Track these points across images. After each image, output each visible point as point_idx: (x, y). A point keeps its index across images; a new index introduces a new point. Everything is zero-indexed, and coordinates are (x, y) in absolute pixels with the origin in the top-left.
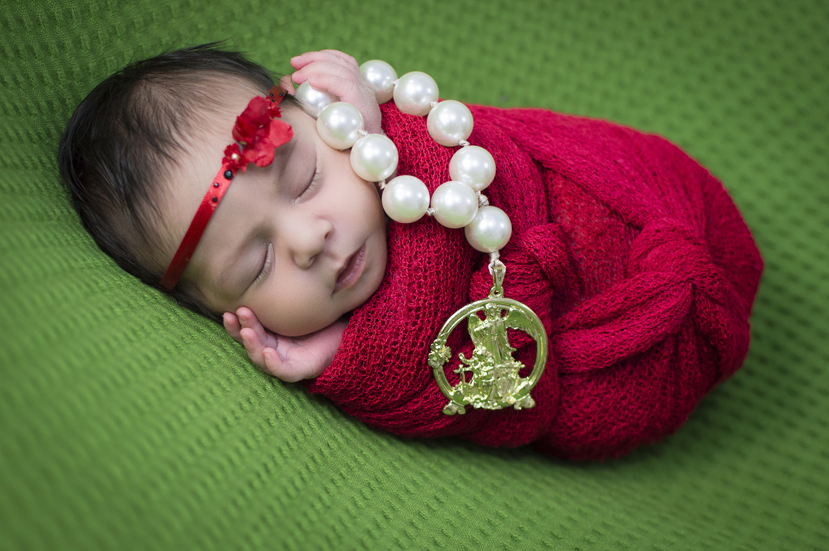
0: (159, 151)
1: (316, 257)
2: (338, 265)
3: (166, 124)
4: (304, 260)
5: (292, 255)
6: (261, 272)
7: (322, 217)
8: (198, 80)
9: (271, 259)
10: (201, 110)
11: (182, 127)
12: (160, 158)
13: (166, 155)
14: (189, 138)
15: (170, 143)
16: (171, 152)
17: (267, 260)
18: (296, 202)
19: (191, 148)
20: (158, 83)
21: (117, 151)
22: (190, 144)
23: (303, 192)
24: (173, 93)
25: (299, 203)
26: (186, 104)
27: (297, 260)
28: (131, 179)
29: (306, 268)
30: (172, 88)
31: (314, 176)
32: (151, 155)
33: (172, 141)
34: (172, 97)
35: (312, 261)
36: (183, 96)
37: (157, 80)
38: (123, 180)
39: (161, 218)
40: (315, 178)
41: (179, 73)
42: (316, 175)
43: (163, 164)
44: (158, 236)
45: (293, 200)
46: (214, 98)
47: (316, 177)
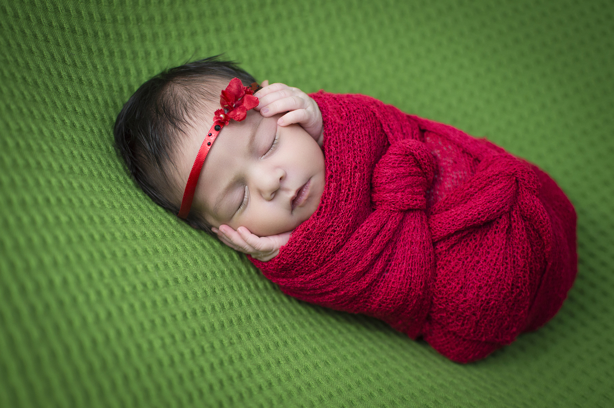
0: (175, 127)
1: (275, 193)
2: (292, 194)
3: (181, 109)
4: (268, 195)
5: (260, 192)
6: (242, 204)
7: (278, 167)
8: (203, 81)
9: (248, 196)
10: (203, 100)
11: (190, 111)
12: (176, 132)
13: (180, 129)
14: (194, 118)
15: (182, 121)
16: (182, 126)
17: (245, 197)
18: (262, 158)
19: (195, 125)
20: (179, 83)
21: (150, 127)
22: (194, 122)
23: (267, 152)
24: (187, 90)
25: (264, 159)
26: (194, 96)
27: (264, 195)
28: (158, 145)
29: (270, 200)
30: (187, 87)
31: (274, 141)
32: (171, 128)
33: (183, 120)
34: (185, 92)
35: (273, 195)
36: (192, 92)
37: (179, 81)
38: (154, 145)
39: (177, 169)
40: (275, 142)
41: (193, 77)
42: (275, 141)
43: (178, 134)
44: (175, 181)
45: (260, 157)
46: (212, 93)
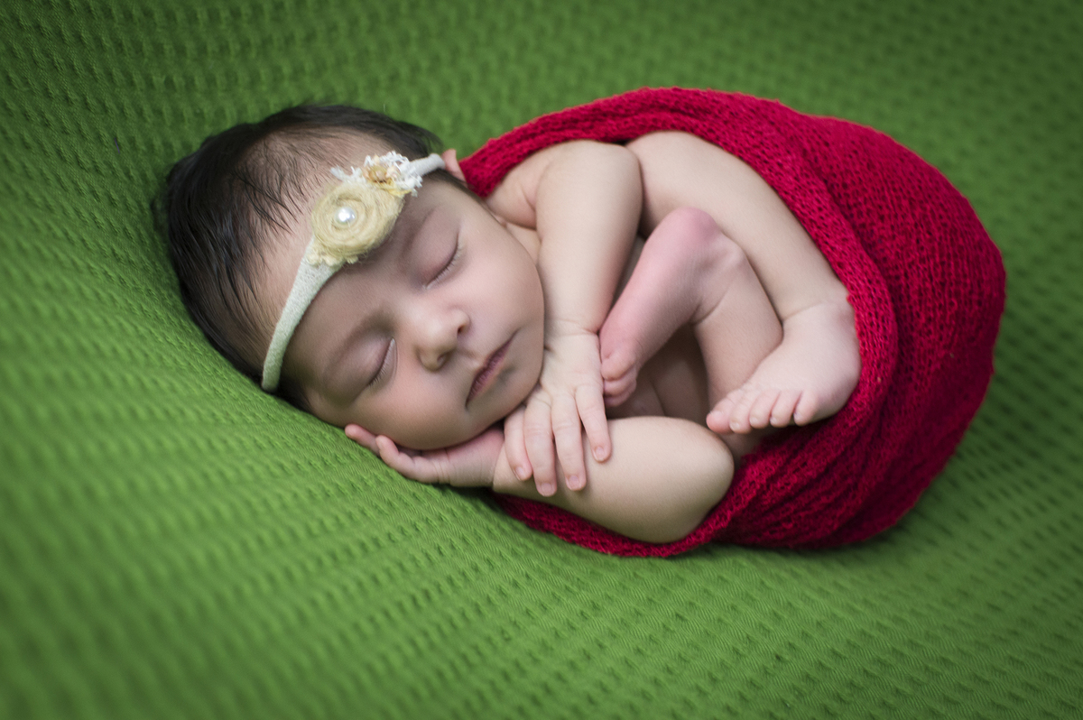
1: (446, 358)
2: (476, 364)
4: (431, 359)
5: (418, 353)
6: (376, 378)
7: (456, 306)
9: (393, 358)
18: (429, 287)
23: (438, 275)
25: (432, 288)
27: (423, 359)
29: (435, 370)
31: (454, 253)
35: (442, 360)
40: (456, 256)
42: (457, 252)
45: (424, 286)
47: (458, 255)
